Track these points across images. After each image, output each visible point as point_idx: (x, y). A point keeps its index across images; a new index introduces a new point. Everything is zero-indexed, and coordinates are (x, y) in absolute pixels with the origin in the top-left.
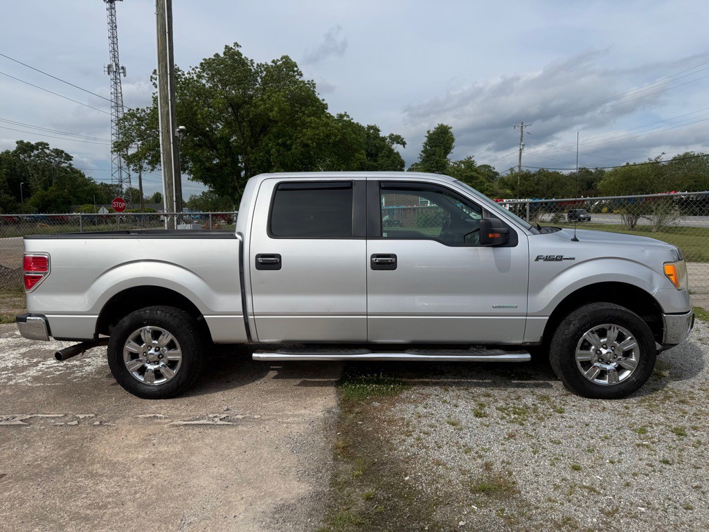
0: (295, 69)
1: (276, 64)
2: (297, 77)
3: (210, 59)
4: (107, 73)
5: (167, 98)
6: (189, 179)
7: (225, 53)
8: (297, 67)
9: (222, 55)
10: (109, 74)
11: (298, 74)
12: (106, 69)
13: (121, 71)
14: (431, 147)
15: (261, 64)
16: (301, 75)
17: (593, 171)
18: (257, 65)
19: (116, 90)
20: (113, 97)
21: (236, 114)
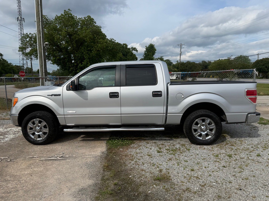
0: (93, 21)
1: (85, 19)
5: (40, 31)
7: (64, 13)
10: (18, 21)
11: (94, 23)
12: (17, 19)
13: (23, 20)
14: (147, 52)
15: (80, 18)
16: (96, 23)
17: (207, 62)
18: (78, 18)
19: (21, 27)
20: (19, 30)
21: (70, 38)
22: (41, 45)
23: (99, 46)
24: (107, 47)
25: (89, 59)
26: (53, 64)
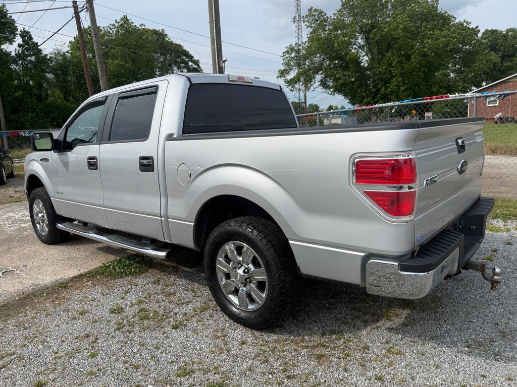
4: (293, 22)
6: (328, 94)
13: (302, 19)
21: (367, 39)
22: (215, 64)
26: (331, 94)
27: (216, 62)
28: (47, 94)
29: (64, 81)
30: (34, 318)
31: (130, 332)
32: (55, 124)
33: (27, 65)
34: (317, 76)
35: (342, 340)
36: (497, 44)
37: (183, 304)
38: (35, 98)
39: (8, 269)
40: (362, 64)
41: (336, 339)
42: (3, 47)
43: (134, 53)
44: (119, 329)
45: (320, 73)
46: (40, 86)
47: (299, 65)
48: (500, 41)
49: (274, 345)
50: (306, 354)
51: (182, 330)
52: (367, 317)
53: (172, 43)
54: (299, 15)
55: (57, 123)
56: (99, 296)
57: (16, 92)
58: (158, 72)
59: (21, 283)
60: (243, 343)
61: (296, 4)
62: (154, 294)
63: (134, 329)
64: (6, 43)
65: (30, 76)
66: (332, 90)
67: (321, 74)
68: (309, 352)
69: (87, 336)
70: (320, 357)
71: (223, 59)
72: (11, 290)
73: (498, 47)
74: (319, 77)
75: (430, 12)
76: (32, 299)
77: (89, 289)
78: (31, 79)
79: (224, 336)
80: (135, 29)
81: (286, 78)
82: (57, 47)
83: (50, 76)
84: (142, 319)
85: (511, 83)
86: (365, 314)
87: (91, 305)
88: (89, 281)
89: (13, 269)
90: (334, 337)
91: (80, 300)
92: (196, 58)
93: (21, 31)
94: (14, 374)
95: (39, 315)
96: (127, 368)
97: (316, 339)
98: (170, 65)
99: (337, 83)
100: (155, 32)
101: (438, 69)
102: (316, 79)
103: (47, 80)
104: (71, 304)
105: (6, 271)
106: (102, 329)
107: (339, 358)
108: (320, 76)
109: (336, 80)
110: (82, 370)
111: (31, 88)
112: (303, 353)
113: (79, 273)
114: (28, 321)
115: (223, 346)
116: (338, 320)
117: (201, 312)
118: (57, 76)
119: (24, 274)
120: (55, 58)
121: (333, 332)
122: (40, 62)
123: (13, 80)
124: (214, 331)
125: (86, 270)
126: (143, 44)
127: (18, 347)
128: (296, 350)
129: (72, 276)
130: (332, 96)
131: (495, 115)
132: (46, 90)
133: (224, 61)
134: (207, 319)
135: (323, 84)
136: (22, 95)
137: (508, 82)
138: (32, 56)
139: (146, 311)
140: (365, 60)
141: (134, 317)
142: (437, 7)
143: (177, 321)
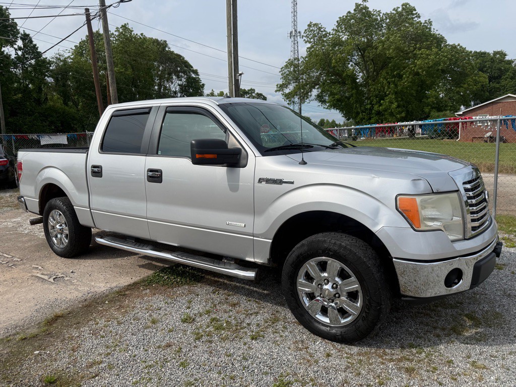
0: (414, 12)
1: (396, 11)
2: (416, 19)
3: (343, 16)
4: (289, 37)
6: (324, 108)
7: (355, 10)
8: (415, 10)
9: (352, 12)
10: (290, 38)
11: (416, 17)
12: (289, 35)
13: (298, 34)
15: (386, 13)
16: (419, 17)
18: (383, 14)
19: (294, 48)
20: (292, 53)
21: (363, 56)
22: (232, 77)
23: (419, 65)
24: (437, 64)
25: (396, 93)
26: (327, 108)
27: (232, 75)
28: (46, 98)
29: (64, 85)
30: (107, 326)
31: (211, 342)
32: (53, 128)
33: (27, 68)
34: (313, 90)
35: (423, 354)
36: (485, 67)
37: (251, 314)
38: (34, 101)
39: (57, 275)
40: (358, 81)
41: (417, 352)
42: (3, 49)
43: (135, 60)
44: (198, 339)
45: (316, 87)
46: (40, 90)
47: (296, 79)
48: (488, 64)
49: (359, 358)
50: (394, 367)
51: (261, 341)
52: (438, 331)
53: (172, 53)
54: (295, 31)
55: (55, 127)
56: (162, 304)
57: (15, 95)
58: (157, 80)
59: (77, 290)
60: (328, 355)
61: (293, 20)
62: (218, 304)
63: (213, 339)
64: (7, 46)
65: (29, 79)
66: (328, 104)
67: (318, 88)
68: (396, 364)
69: (169, 345)
70: (409, 371)
71: (240, 72)
72: (69, 297)
73: (485, 69)
74: (315, 92)
75: (424, 34)
76: (96, 307)
77: (150, 298)
78: (30, 82)
79: (306, 348)
80: (135, 38)
81: (284, 91)
82: (60, 52)
83: (50, 80)
84: (217, 329)
85: (501, 104)
86: (435, 328)
87: (159, 314)
88: (147, 289)
89: (63, 275)
90: (414, 351)
91: (146, 309)
92: (195, 68)
93: (22, 34)
94: (111, 383)
95: (110, 323)
96: (223, 379)
97: (398, 353)
98: (170, 74)
99: (333, 98)
100: (156, 42)
101: (429, 88)
102: (312, 93)
103: (46, 83)
104: (138, 312)
105: (56, 278)
106: (181, 338)
107: (428, 371)
108: (316, 90)
109: (332, 94)
110: (178, 380)
111: (30, 91)
112: (390, 366)
113: (132, 281)
114: (102, 329)
115: (309, 358)
116: (411, 334)
117: (273, 323)
118: (56, 80)
119: (76, 281)
120: (56, 63)
121: (411, 346)
122: (40, 66)
123: (13, 83)
124: (294, 343)
125: (139, 278)
126: (143, 52)
127: (103, 355)
128: (383, 363)
129: (126, 284)
130: (328, 110)
131: (485, 134)
132: (46, 94)
133: (241, 75)
134: (282, 331)
135: (320, 98)
136: (20, 97)
137: (498, 103)
138: (32, 59)
139: (217, 321)
140: (360, 77)
141: (208, 326)
142: (430, 28)
143: (253, 332)
